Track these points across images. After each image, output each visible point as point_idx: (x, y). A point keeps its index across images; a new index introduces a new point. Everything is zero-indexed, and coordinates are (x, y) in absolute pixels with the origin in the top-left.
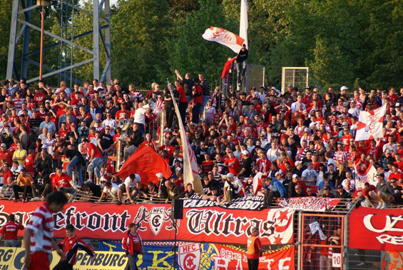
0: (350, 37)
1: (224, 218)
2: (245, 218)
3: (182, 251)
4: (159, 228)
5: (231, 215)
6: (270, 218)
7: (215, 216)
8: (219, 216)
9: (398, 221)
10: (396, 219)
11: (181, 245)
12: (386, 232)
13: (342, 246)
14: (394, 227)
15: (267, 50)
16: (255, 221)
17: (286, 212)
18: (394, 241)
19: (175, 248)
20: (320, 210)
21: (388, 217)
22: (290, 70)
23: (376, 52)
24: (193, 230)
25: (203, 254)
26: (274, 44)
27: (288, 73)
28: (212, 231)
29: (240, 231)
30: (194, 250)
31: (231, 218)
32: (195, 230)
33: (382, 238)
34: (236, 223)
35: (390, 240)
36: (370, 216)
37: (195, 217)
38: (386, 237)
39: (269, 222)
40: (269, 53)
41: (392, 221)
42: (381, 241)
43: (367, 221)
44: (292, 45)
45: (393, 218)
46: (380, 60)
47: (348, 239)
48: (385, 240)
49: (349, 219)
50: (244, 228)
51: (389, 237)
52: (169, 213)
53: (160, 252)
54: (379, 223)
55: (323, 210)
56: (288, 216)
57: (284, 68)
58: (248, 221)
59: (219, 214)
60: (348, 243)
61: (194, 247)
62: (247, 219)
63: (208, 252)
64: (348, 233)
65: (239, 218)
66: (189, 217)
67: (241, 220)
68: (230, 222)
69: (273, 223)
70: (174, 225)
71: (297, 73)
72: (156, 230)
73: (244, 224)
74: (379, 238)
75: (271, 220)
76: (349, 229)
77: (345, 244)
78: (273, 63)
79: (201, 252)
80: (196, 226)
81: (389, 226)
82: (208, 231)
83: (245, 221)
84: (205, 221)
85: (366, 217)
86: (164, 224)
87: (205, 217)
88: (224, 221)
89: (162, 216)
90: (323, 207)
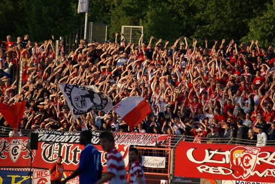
0: (177, 2)
1: (72, 149)
3: (35, 176)
4: (17, 157)
5: (78, 147)
7: (64, 147)
8: (68, 148)
9: (215, 154)
10: (213, 153)
11: (35, 172)
12: (205, 163)
13: (169, 175)
14: (211, 159)
15: (108, 11)
17: (124, 146)
18: (211, 171)
19: (30, 174)
21: (207, 151)
22: (128, 28)
23: (198, 16)
24: (47, 159)
26: (114, 6)
27: (126, 30)
30: (46, 175)
31: (78, 150)
32: (49, 159)
33: (201, 168)
35: (208, 170)
36: (192, 150)
37: (49, 148)
38: (205, 167)
40: (109, 14)
41: (210, 154)
42: (201, 170)
43: (189, 154)
44: (129, 7)
45: (211, 152)
46: (201, 23)
47: (174, 168)
48: (204, 170)
49: (174, 152)
51: (207, 167)
52: (26, 144)
53: (17, 176)
54: (199, 155)
55: (154, 144)
56: (125, 148)
57: (123, 27)
59: (68, 145)
60: (173, 172)
61: (46, 173)
64: (174, 164)
66: (44, 148)
68: (77, 153)
70: (31, 154)
71: (134, 30)
72: (15, 158)
74: (199, 168)
76: (174, 160)
77: (171, 172)
78: (112, 22)
80: (50, 155)
81: (207, 159)
84: (58, 152)
85: (188, 151)
86: (22, 154)
87: (57, 148)
88: (73, 153)
89: (20, 146)
90: (153, 142)
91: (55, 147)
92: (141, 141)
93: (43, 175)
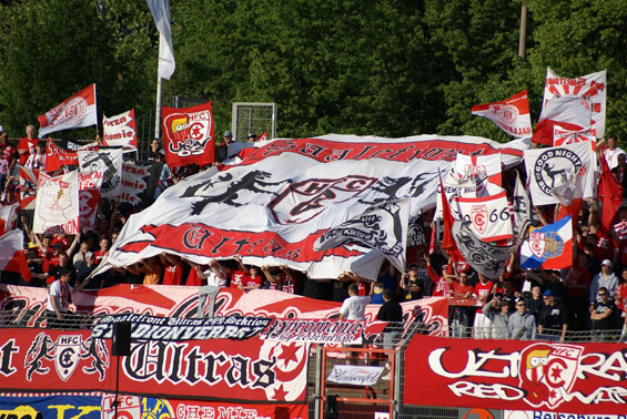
1: (185, 352)
2: (222, 353)
3: (107, 406)
4: (70, 369)
5: (198, 348)
6: (264, 355)
7: (170, 349)
8: (178, 350)
9: (488, 360)
10: (485, 357)
11: (106, 398)
12: (465, 378)
13: (391, 402)
14: (480, 369)
16: (238, 359)
18: (479, 392)
20: (353, 342)
21: (471, 354)
24: (133, 374)
25: (145, 415)
28: (166, 375)
29: (214, 376)
30: (130, 406)
31: (198, 354)
32: (138, 373)
33: (458, 387)
34: (206, 362)
35: (472, 390)
36: (438, 353)
37: (137, 351)
38: (465, 386)
39: (263, 362)
41: (478, 359)
42: (457, 392)
43: (434, 360)
45: (480, 355)
47: (401, 388)
48: (463, 390)
49: (403, 355)
50: (221, 370)
51: (470, 385)
53: (69, 407)
54: (454, 361)
55: (359, 341)
56: (299, 354)
58: (228, 358)
59: (177, 346)
60: (401, 397)
61: (129, 401)
62: (225, 356)
63: (155, 411)
64: (402, 380)
65: (211, 353)
67: (215, 356)
68: (197, 360)
69: (271, 365)
72: (66, 372)
73: (221, 364)
74: (453, 387)
75: (266, 360)
76: (403, 373)
77: (397, 397)
79: (142, 412)
80: (139, 366)
81: (472, 368)
82: (160, 377)
83: (222, 359)
84: (156, 359)
85: (433, 353)
86: (81, 364)
87: (154, 352)
88: (188, 360)
89: (77, 349)
90: (357, 337)
91: (151, 349)
92: (331, 334)
93: (123, 405)
